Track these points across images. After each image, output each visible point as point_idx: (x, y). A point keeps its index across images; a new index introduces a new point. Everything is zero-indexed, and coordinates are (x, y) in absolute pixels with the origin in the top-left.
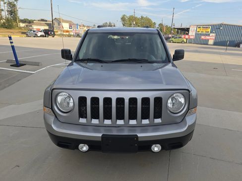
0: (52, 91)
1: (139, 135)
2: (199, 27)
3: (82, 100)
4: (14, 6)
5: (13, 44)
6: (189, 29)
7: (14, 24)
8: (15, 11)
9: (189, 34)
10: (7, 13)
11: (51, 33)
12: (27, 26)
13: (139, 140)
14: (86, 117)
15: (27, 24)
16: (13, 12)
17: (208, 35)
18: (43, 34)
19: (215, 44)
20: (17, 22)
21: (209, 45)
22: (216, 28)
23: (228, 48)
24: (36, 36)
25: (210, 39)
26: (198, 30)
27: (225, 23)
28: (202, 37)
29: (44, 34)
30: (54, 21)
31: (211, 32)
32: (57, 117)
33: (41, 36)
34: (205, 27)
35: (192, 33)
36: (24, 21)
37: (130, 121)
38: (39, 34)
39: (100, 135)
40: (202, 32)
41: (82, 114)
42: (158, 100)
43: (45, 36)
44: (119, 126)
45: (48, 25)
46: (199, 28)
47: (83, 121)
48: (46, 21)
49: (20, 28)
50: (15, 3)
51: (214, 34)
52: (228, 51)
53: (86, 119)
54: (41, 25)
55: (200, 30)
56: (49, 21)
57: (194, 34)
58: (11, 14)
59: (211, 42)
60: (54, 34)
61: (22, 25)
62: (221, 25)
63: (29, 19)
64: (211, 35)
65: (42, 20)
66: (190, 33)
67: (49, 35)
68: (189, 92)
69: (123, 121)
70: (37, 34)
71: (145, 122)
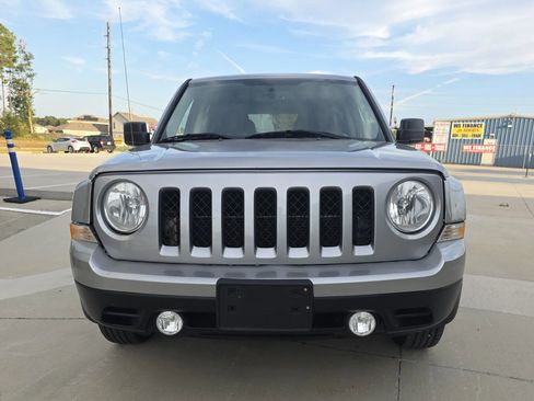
0: (93, 181)
1: (316, 281)
2: (455, 124)
3: (169, 198)
4: (25, 86)
5: (13, 150)
6: (431, 129)
7: (23, 126)
8: (25, 99)
9: (434, 142)
10: (7, 103)
11: (105, 144)
12: (50, 131)
13: (317, 294)
14: (178, 243)
15: (51, 127)
16: (21, 101)
17: (481, 143)
18: (86, 144)
19: (498, 162)
20: (28, 124)
21: (483, 165)
22: (497, 126)
23: (530, 170)
24: (70, 149)
25: (485, 151)
26: (454, 131)
27: (518, 114)
28: (466, 147)
29: (88, 145)
30: (113, 119)
31: (487, 136)
32: (102, 247)
33: (83, 150)
34: (472, 124)
35: (440, 139)
36: (44, 122)
37: (292, 249)
38: (78, 145)
39: (213, 282)
40: (464, 136)
41: (168, 236)
42: (363, 196)
43: (92, 151)
44: (263, 264)
45: (99, 127)
46: (455, 126)
47: (169, 252)
48: (96, 119)
49: (36, 136)
50: (28, 80)
51: (493, 141)
52: (530, 177)
53: (177, 248)
54: (83, 128)
55: (459, 133)
56: (102, 120)
57: (445, 140)
58: (17, 106)
59: (488, 158)
60: (113, 145)
61: (40, 130)
62: (508, 119)
63: (58, 118)
64: (486, 141)
65: (87, 118)
66: (435, 139)
67: (100, 147)
68: (444, 179)
69: (272, 250)
70: (73, 144)
71: (332, 253)
